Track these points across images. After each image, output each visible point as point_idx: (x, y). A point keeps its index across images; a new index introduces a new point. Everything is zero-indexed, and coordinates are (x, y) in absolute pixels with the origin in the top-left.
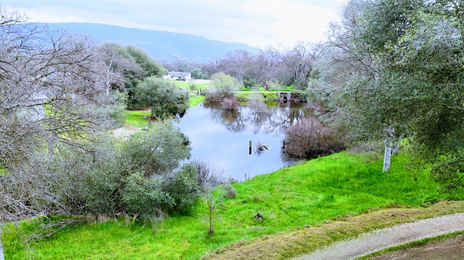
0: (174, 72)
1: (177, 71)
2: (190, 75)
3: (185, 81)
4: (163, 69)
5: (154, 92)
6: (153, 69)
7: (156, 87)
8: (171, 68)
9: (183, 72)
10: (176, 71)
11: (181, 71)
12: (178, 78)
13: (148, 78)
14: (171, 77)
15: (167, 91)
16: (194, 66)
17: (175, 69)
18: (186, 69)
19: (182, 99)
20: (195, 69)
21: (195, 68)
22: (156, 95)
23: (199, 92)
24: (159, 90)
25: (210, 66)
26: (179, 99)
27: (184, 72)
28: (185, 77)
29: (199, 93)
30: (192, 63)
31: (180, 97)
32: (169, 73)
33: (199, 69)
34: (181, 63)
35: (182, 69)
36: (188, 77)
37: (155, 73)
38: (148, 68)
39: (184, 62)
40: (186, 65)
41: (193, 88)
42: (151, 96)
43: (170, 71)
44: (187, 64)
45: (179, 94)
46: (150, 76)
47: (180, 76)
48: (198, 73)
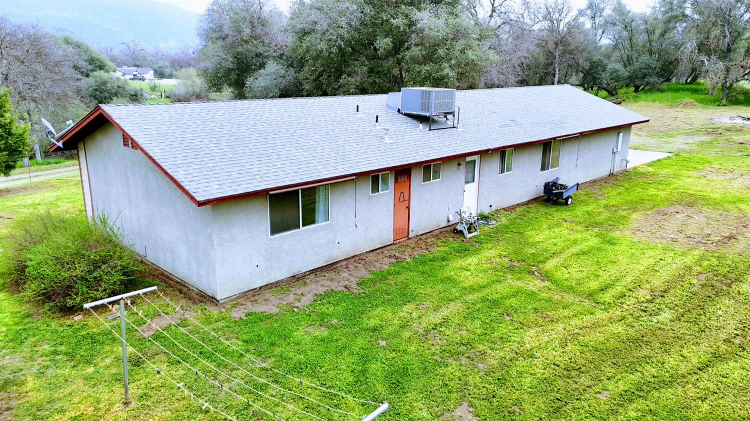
0: (125, 68)
1: (131, 66)
2: (152, 72)
3: (144, 80)
4: (110, 64)
5: (103, 87)
6: (98, 63)
7: (104, 83)
8: (120, 61)
9: (140, 69)
10: (128, 67)
11: (138, 66)
12: (132, 76)
13: (95, 73)
14: (122, 75)
15: (119, 87)
16: (160, 59)
17: (128, 63)
18: (145, 62)
19: (136, 95)
20: (161, 63)
21: (160, 61)
22: (106, 91)
23: (163, 94)
24: (109, 85)
25: (182, 59)
26: (132, 95)
27: (142, 67)
28: (145, 76)
29: (163, 96)
30: (157, 53)
31: (133, 93)
32: (118, 69)
33: (167, 63)
34: (136, 53)
35: (138, 63)
36: (149, 75)
37: (101, 67)
38: (91, 62)
39: (142, 52)
40: (145, 57)
41: (154, 89)
42: (100, 92)
43: (119, 65)
44: (146, 55)
45: (131, 90)
46: (95, 71)
47: (135, 73)
48: (166, 70)
